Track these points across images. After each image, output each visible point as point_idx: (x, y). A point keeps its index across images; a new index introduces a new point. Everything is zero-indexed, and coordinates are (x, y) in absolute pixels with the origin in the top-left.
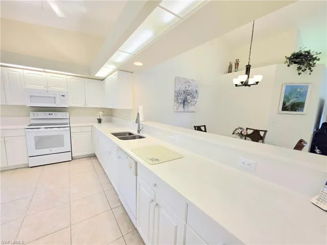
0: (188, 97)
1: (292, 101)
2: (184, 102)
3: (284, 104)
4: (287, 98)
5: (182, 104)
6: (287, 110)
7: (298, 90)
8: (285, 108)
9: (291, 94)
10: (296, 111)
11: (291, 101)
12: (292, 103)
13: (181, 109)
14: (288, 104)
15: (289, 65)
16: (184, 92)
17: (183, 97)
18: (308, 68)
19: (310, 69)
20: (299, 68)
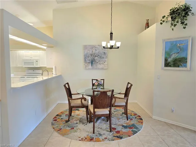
0: (96, 58)
1: (174, 56)
2: (92, 62)
3: (166, 60)
4: (168, 54)
5: (90, 64)
6: (170, 66)
7: (178, 45)
8: (167, 64)
9: (171, 49)
10: (178, 67)
11: (172, 57)
12: (173, 59)
13: (90, 67)
14: (169, 60)
15: (161, 23)
16: (91, 55)
17: (90, 58)
18: (180, 22)
19: (182, 23)
20: (172, 24)
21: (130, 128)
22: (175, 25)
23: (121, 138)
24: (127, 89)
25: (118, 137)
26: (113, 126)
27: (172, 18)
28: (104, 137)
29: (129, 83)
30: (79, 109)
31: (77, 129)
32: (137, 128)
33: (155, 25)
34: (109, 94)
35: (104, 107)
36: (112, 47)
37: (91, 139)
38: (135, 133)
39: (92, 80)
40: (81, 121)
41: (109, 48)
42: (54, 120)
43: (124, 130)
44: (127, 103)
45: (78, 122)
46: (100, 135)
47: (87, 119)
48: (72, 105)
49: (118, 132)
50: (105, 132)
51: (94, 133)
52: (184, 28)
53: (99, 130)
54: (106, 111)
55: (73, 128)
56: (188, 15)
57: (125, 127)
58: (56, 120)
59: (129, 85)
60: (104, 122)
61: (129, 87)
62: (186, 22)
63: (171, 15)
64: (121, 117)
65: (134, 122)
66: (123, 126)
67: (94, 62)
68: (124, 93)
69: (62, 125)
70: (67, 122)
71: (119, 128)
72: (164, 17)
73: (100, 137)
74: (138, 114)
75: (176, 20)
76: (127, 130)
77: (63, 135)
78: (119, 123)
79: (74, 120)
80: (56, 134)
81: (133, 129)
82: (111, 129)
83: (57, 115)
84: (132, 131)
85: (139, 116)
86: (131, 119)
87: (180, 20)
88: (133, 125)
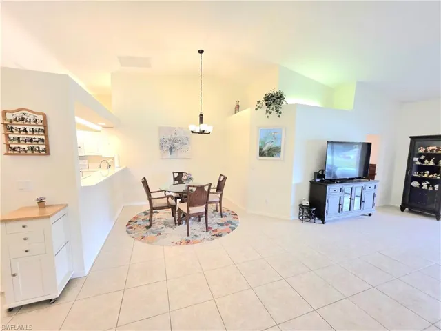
0: (176, 144)
2: (171, 150)
3: (261, 149)
4: (263, 143)
5: (169, 152)
6: (265, 156)
7: (273, 134)
8: (262, 154)
9: (266, 138)
10: (273, 156)
11: (267, 146)
13: (168, 155)
14: (264, 149)
15: (256, 109)
16: (170, 140)
17: (168, 144)
18: (275, 110)
19: (277, 111)
20: (267, 111)
21: (227, 225)
22: (270, 113)
23: (221, 236)
24: (219, 182)
25: (216, 236)
26: (209, 226)
27: (266, 104)
28: (201, 238)
29: (221, 175)
30: (158, 211)
31: (166, 234)
32: (234, 224)
33: (249, 109)
34: (206, 188)
35: (199, 204)
36: (202, 132)
37: (188, 242)
38: (233, 229)
39: (174, 173)
40: (166, 224)
41: (199, 133)
42: (129, 228)
43: (222, 228)
44: (221, 198)
45: (163, 226)
46: (197, 236)
47: (175, 221)
48: (154, 205)
49: (215, 231)
50: (201, 233)
51: (188, 235)
52: (279, 116)
53: (194, 231)
54: (201, 209)
55: (160, 234)
56: (282, 103)
57: (222, 225)
58: (132, 228)
59: (222, 178)
60: (195, 223)
61: (221, 180)
62: (280, 110)
63: (266, 100)
64: (213, 215)
65: (229, 218)
66: (219, 224)
67: (173, 150)
68: (216, 186)
69: (143, 232)
70: (148, 227)
71: (215, 227)
72: (259, 102)
73: (197, 239)
74: (231, 210)
75: (271, 107)
76: (225, 227)
77: (150, 242)
78: (215, 221)
79: (157, 224)
80: (139, 243)
81: (231, 226)
82: (208, 229)
83: (130, 221)
84: (230, 227)
85: (233, 212)
86: (225, 216)
87: (275, 108)
88: (229, 222)
